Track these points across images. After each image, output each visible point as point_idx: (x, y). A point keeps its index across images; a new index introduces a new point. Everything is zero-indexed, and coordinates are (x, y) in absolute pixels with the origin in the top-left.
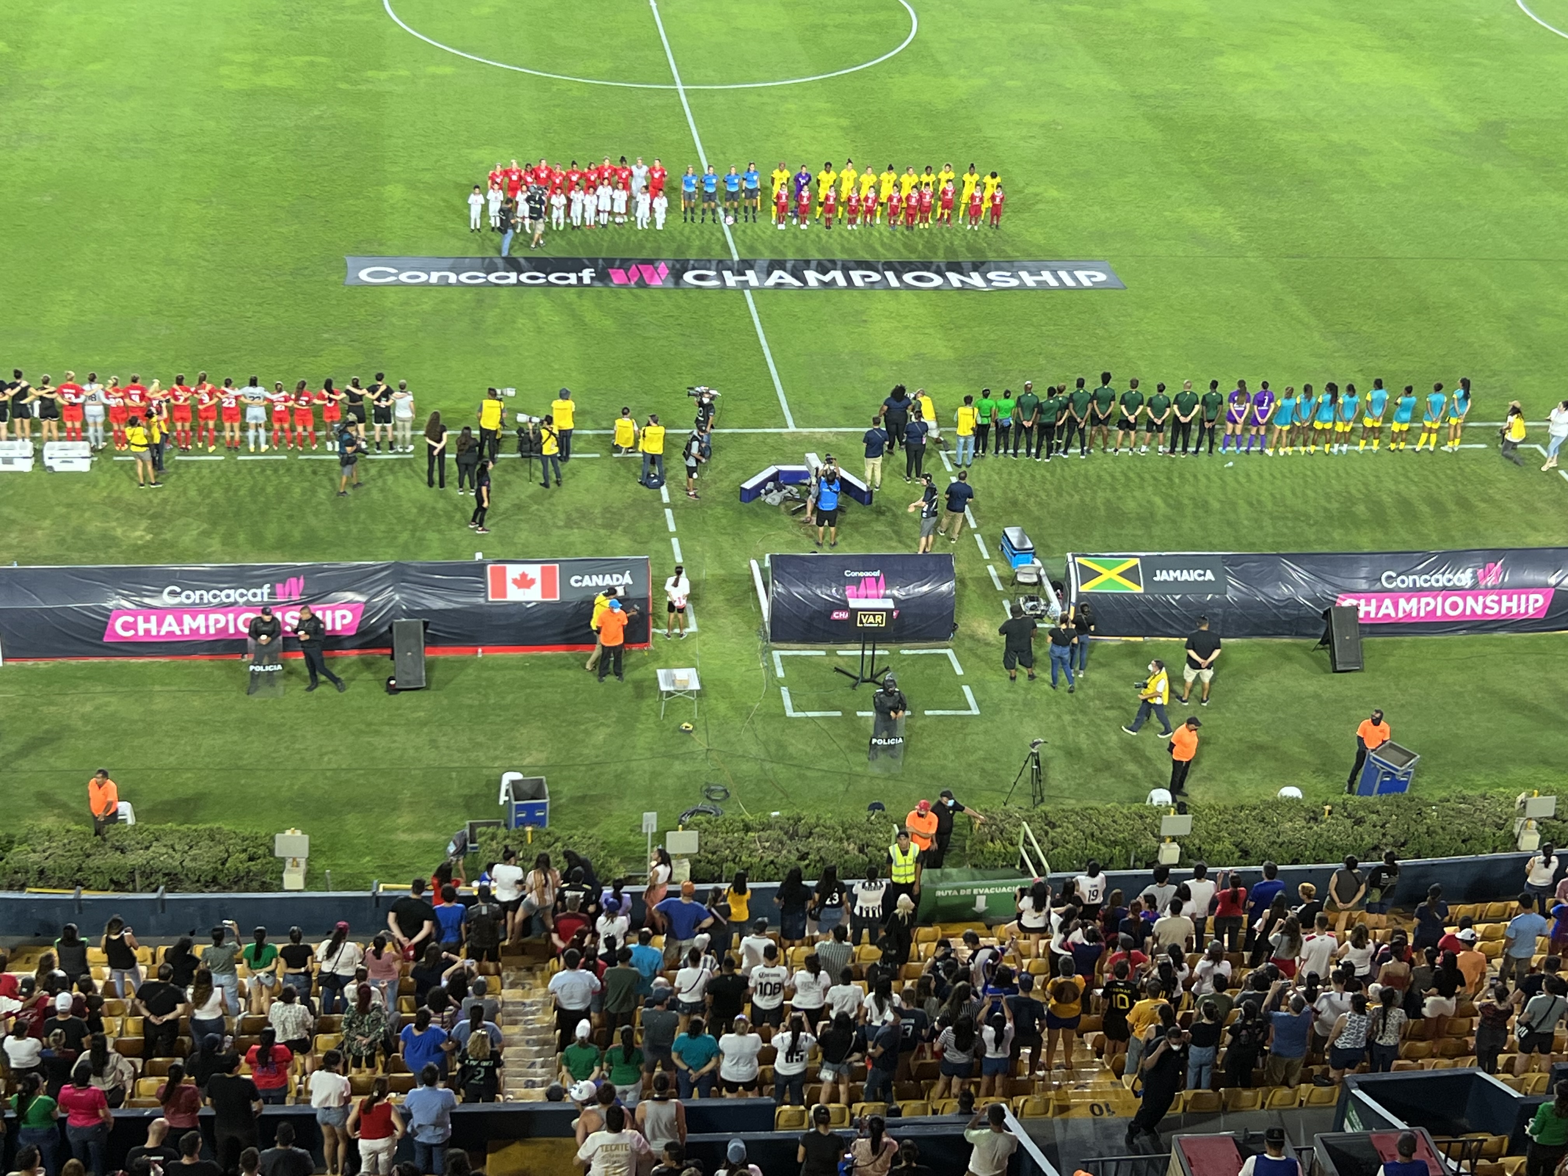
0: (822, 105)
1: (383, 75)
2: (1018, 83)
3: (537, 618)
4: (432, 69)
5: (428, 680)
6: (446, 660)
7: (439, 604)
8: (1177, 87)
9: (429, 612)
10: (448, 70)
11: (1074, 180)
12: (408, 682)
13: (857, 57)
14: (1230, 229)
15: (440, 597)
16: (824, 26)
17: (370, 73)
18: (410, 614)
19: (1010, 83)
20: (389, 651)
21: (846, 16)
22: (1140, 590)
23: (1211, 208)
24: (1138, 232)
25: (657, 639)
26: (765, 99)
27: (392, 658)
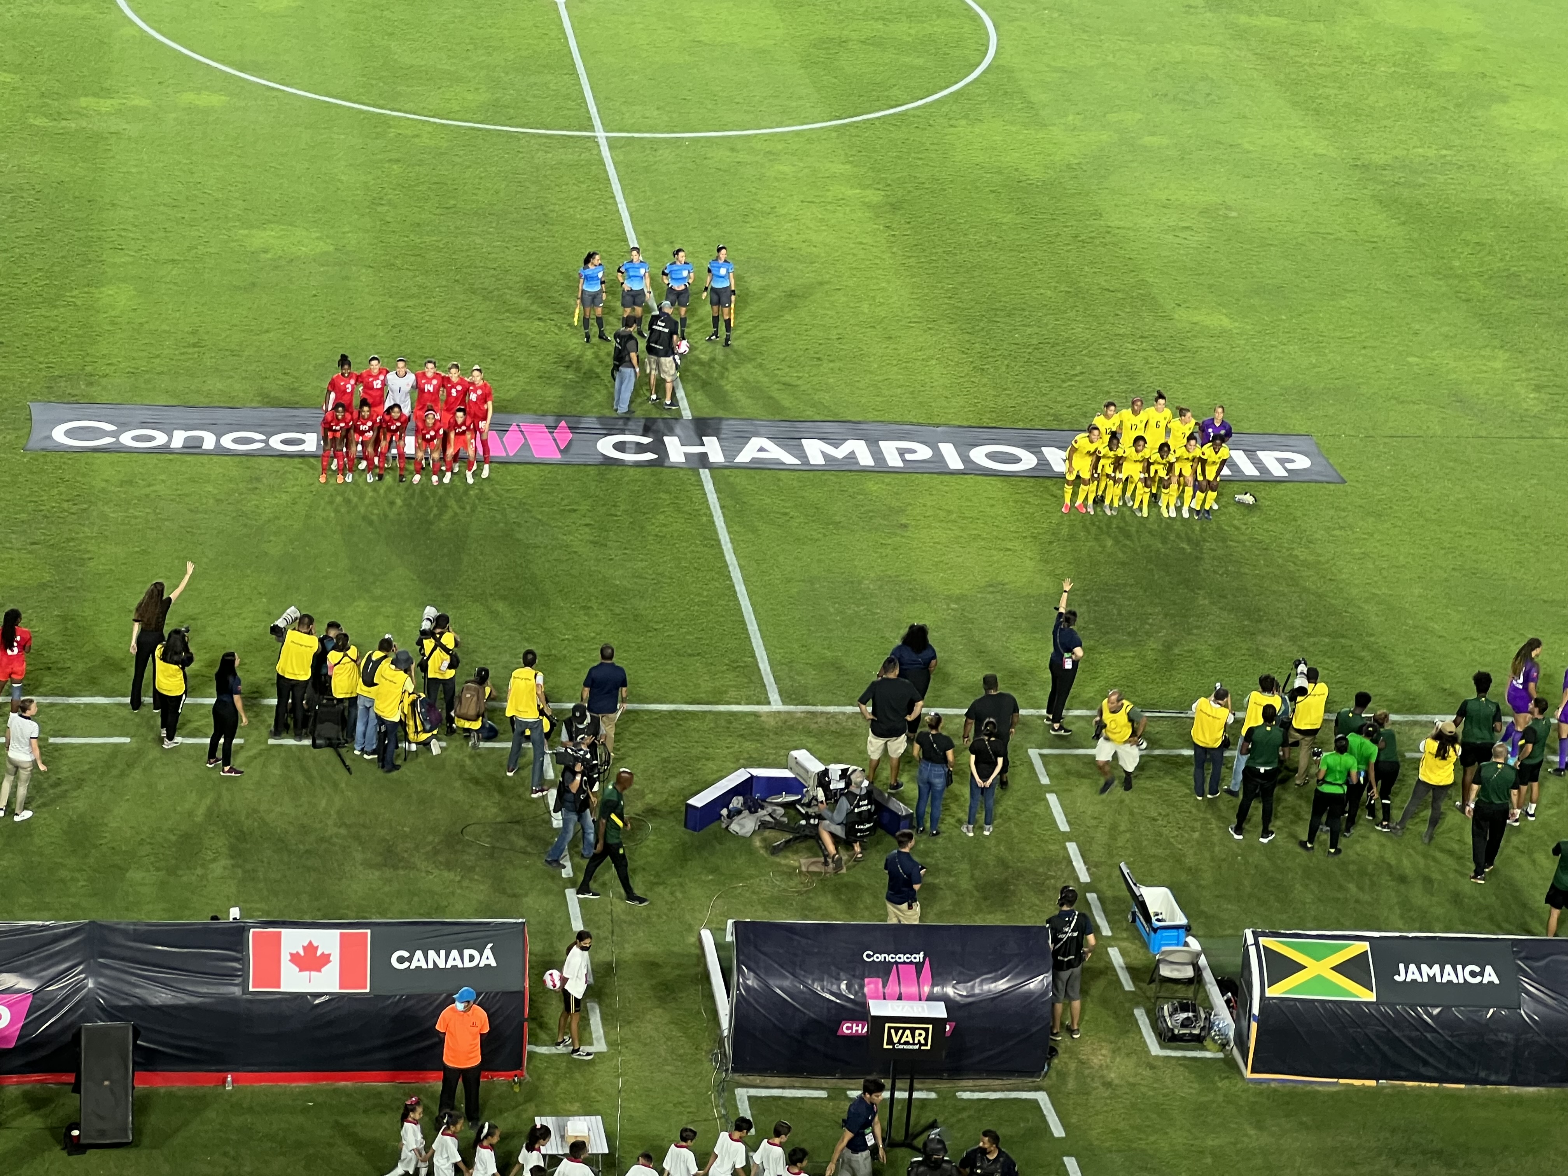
0: (839, 168)
1: (106, 105)
2: (1165, 141)
3: (330, 1023)
4: (188, 97)
5: (138, 1131)
6: (170, 1095)
7: (161, 997)
8: (1431, 153)
9: (146, 1010)
10: (215, 100)
11: (1256, 301)
12: (102, 1133)
13: (895, 92)
14: (1519, 388)
15: (165, 984)
16: (843, 42)
17: (84, 101)
18: (111, 1013)
19: (1147, 140)
20: (71, 1078)
21: (879, 25)
22: (1370, 996)
23: (1487, 352)
24: (1364, 389)
25: (537, 1062)
26: (742, 157)
27: (77, 1089)
